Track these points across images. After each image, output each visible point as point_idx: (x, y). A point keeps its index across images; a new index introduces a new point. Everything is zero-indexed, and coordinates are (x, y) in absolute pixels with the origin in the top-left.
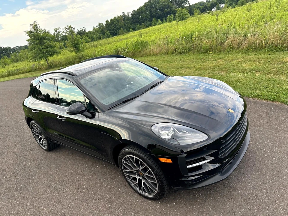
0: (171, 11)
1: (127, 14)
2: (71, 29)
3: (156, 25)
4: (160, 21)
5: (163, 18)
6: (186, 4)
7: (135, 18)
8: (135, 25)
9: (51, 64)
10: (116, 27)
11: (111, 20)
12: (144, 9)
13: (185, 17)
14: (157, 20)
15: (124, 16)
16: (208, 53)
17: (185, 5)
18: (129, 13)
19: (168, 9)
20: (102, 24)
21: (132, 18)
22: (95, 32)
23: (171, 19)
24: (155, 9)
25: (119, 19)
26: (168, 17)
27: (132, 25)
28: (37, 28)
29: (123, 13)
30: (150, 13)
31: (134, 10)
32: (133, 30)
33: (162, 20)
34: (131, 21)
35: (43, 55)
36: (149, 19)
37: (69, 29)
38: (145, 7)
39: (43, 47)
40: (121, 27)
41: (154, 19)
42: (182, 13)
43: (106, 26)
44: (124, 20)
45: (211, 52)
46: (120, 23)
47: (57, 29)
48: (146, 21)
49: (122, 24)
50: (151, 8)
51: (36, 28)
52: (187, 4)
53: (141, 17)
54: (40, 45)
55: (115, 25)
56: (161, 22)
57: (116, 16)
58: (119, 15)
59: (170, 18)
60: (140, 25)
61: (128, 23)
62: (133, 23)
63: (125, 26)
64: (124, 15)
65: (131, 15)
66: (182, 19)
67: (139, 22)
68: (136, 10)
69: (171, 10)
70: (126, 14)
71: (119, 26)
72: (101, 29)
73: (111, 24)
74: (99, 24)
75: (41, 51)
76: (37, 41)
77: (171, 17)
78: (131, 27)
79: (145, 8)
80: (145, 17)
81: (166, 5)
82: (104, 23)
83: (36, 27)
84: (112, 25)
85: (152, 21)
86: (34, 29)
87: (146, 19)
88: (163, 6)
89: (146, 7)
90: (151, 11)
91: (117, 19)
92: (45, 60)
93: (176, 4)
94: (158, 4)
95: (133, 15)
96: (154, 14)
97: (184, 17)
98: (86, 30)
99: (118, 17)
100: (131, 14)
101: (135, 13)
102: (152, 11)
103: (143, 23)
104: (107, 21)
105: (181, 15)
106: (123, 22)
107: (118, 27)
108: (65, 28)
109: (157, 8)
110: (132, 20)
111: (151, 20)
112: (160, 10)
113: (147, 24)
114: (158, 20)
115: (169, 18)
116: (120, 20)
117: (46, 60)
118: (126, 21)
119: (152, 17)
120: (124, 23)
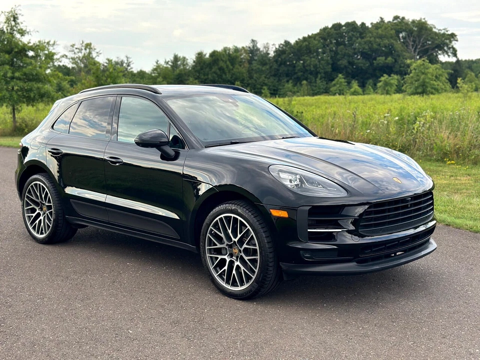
0: (397, 66)
1: (265, 47)
2: (90, 53)
3: (341, 93)
4: (355, 86)
5: (368, 78)
6: (446, 56)
7: (285, 63)
8: (279, 80)
9: (24, 125)
10: (221, 76)
11: (214, 54)
12: (316, 42)
13: (432, 88)
14: (349, 83)
15: (253, 51)
16: (445, 162)
17: (443, 58)
18: (271, 46)
19: (390, 58)
20: (184, 58)
21: (276, 61)
22: (158, 77)
23: (391, 85)
24: (351, 52)
25: (237, 57)
26: (382, 79)
27: (272, 79)
28: (16, 24)
29: (253, 41)
30: (332, 58)
31: (286, 42)
32: (271, 94)
33: (363, 85)
34: (271, 67)
35: (11, 96)
36: (325, 73)
37: (83, 51)
38: (322, 38)
39: (17, 74)
40: (236, 79)
41: (341, 78)
42: (423, 73)
43: (194, 67)
44: (250, 62)
45: (453, 162)
46: (237, 66)
47: (48, 43)
48: (316, 77)
49: (243, 70)
50: (338, 44)
51: (13, 23)
52: (449, 56)
53: (303, 64)
54: (10, 69)
55: (221, 69)
56: (360, 90)
57: (231, 46)
58: (240, 46)
59: (387, 84)
60: (295, 85)
61: (260, 72)
62: (275, 75)
63: (251, 78)
64: (253, 47)
65: (276, 51)
66: (420, 90)
67: (295, 76)
68: (292, 42)
69: (396, 61)
70: (260, 46)
71: (233, 74)
72: (178, 71)
73: (210, 64)
74: (176, 58)
75: (7, 83)
76: (7, 56)
77: (392, 81)
78: (266, 85)
79: (319, 41)
80: (315, 66)
81: (385, 47)
82: (191, 59)
83: (14, 21)
84: (211, 68)
85: (333, 80)
86: (6, 25)
87: (317, 73)
88: (375, 46)
89: (325, 39)
90: (336, 53)
91: (229, 55)
92: (10, 109)
93: (415, 49)
94: (362, 38)
95: (280, 52)
96: (344, 62)
97: (427, 87)
98: (132, 66)
99: (237, 50)
100: (274, 49)
101: (285, 50)
102: (338, 54)
103: (304, 82)
104: (200, 55)
105: (421, 80)
106: (247, 65)
107: (228, 76)
108: (73, 46)
109: (355, 49)
110: (275, 66)
111: (330, 78)
112: (365, 55)
113: (316, 86)
114: (353, 82)
115: (385, 81)
116: (239, 60)
117: (14, 109)
118: (255, 65)
119: (336, 69)
120: (250, 71)
